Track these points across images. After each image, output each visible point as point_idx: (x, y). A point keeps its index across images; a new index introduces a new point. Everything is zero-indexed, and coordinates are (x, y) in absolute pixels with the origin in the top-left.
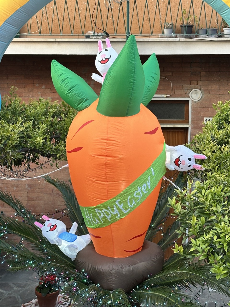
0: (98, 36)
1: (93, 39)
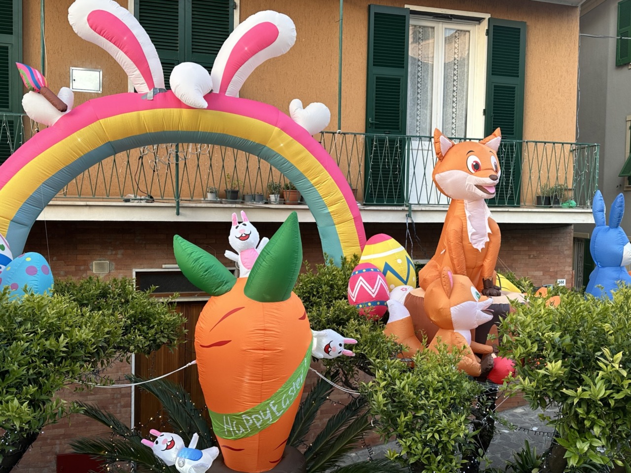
0: (141, 199)
1: (135, 204)
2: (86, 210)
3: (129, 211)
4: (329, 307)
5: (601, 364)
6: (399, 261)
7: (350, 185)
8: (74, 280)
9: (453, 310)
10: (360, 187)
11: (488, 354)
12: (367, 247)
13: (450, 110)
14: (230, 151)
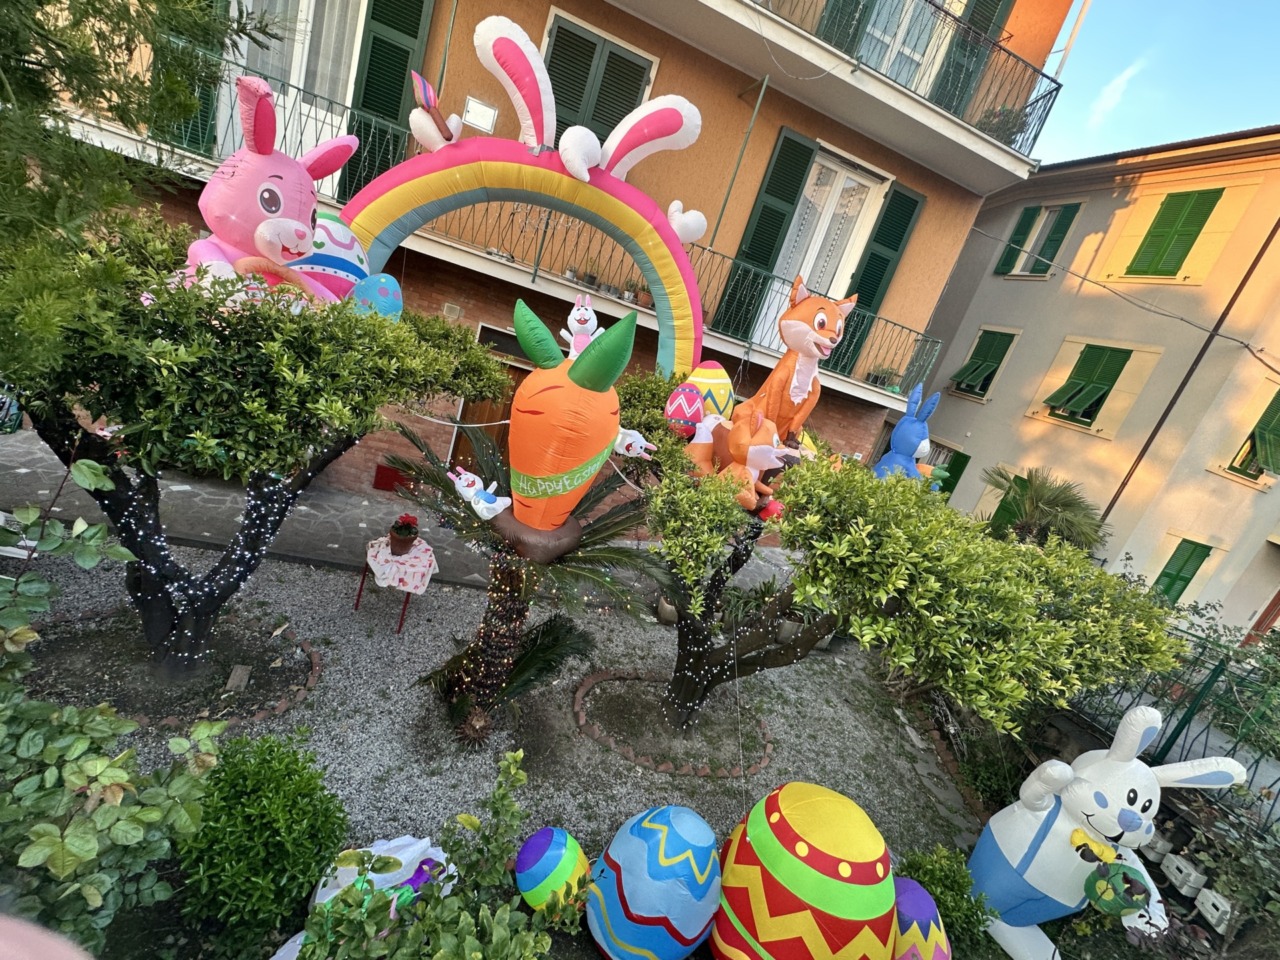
0: (503, 256)
1: (496, 259)
2: (450, 251)
3: (488, 264)
4: (644, 412)
5: (852, 530)
6: (722, 392)
7: (703, 306)
8: (424, 314)
9: (751, 449)
10: (712, 311)
11: (767, 495)
12: (698, 370)
13: (821, 263)
14: (599, 234)
